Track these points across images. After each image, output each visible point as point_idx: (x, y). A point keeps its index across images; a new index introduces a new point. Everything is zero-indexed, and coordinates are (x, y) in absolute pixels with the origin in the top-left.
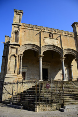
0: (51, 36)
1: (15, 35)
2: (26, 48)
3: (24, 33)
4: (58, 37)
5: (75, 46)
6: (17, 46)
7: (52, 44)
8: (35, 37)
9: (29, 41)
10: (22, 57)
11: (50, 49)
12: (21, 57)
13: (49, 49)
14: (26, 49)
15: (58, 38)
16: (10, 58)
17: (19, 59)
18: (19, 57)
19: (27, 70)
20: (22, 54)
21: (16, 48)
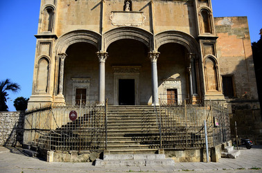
0: (128, 5)
1: (48, 16)
2: (72, 40)
3: (66, 10)
4: (146, 6)
5: (188, 23)
6: (50, 39)
7: (129, 25)
8: (91, 13)
9: (78, 24)
10: (63, 60)
11: (124, 37)
12: (60, 59)
13: (122, 38)
14: (72, 43)
15: (144, 8)
16: (39, 63)
17: (57, 64)
18: (58, 60)
19: (88, 84)
20: (62, 54)
21: (49, 43)
